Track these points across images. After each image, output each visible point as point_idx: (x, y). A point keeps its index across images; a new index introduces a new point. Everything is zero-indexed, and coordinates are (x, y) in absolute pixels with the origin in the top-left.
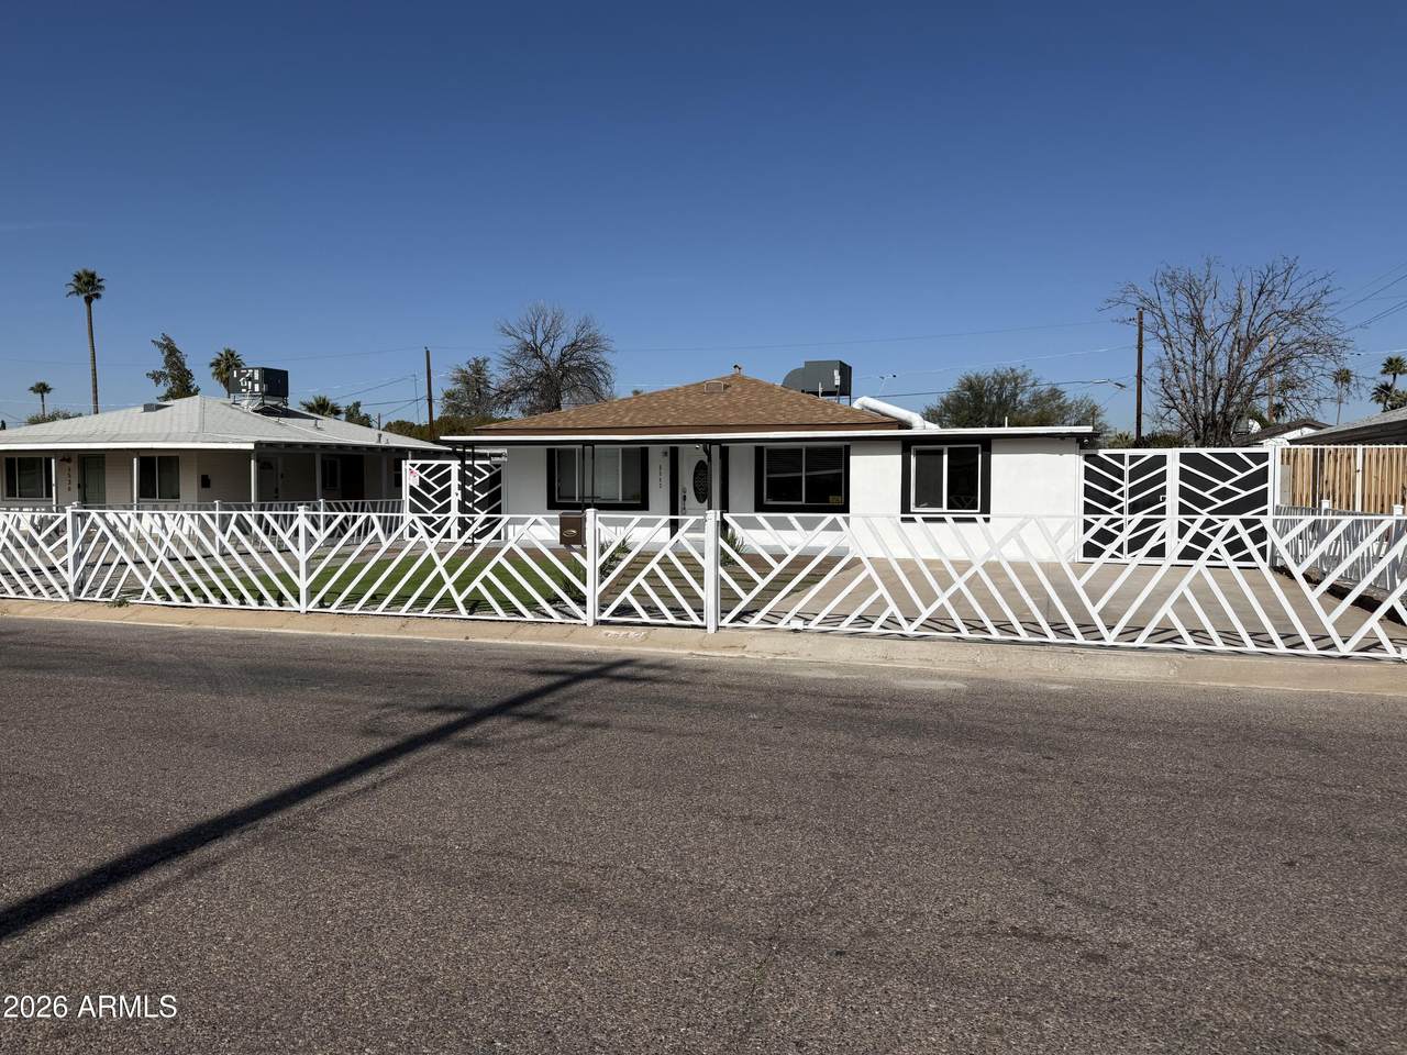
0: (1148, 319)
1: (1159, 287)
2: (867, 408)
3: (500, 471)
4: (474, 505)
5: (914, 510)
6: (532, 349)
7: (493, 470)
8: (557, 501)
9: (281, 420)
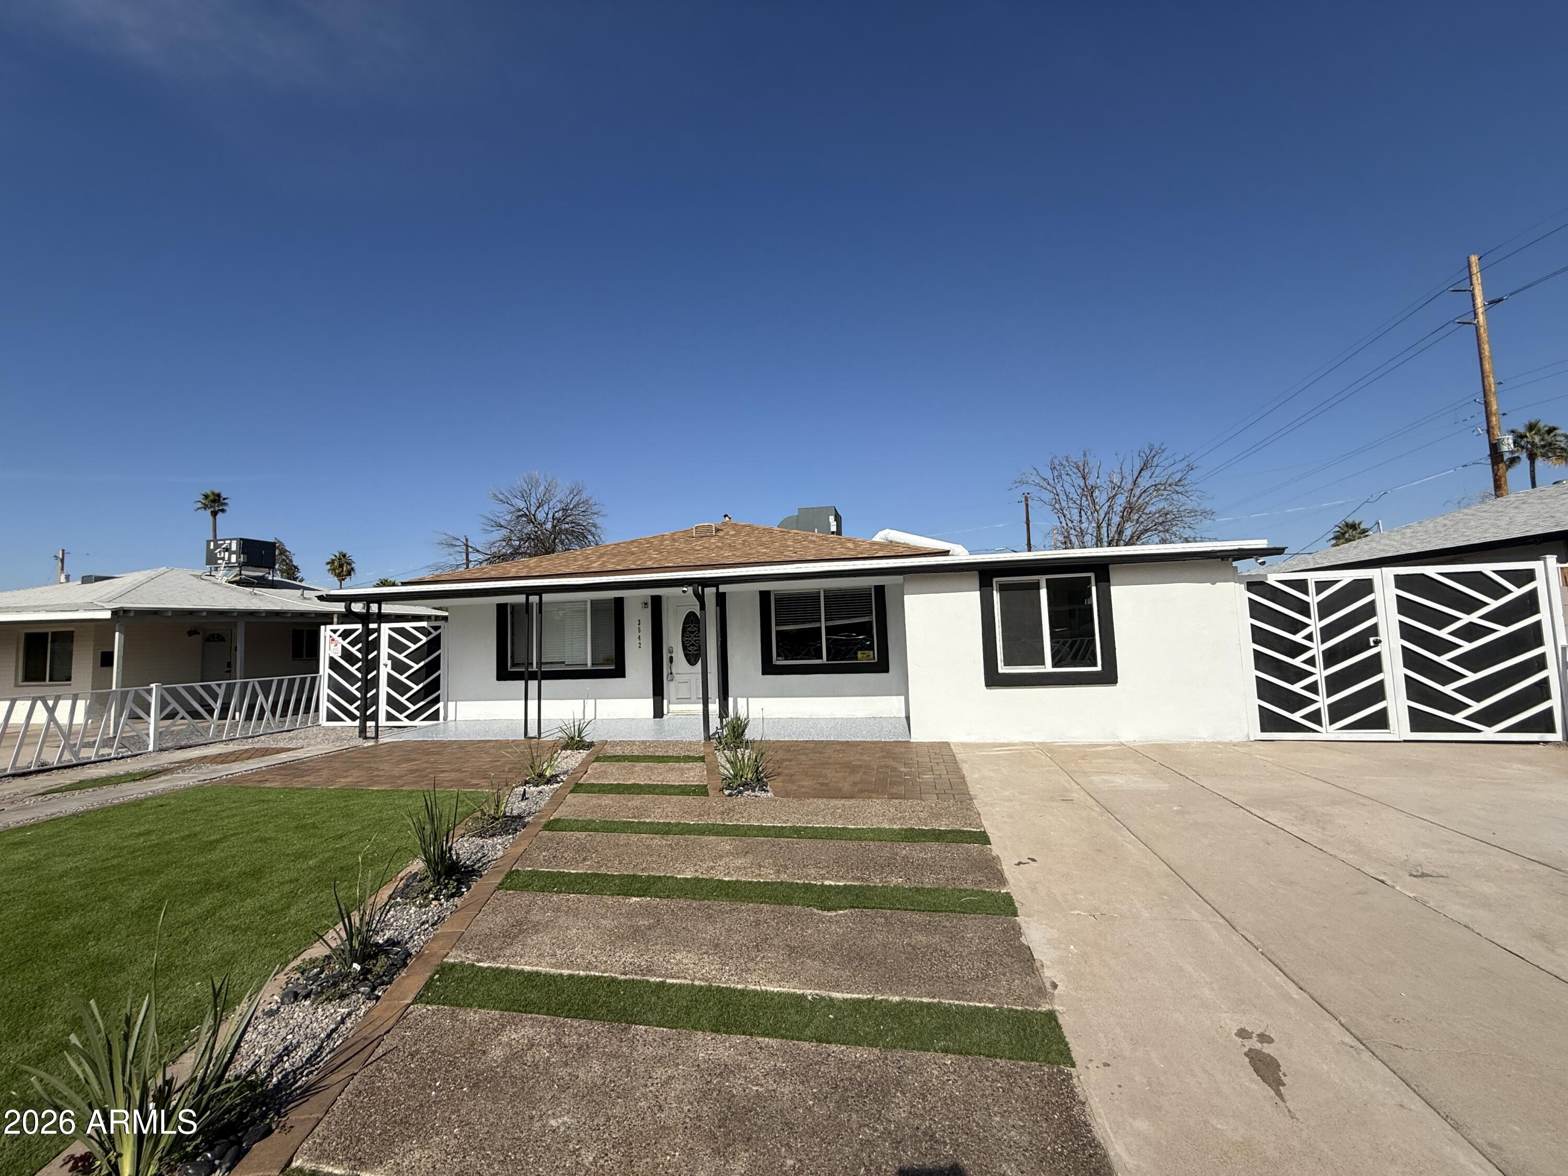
3: (440, 634)
4: (407, 678)
5: (1002, 669)
6: (526, 515)
7: (431, 633)
8: (509, 670)
9: (257, 590)
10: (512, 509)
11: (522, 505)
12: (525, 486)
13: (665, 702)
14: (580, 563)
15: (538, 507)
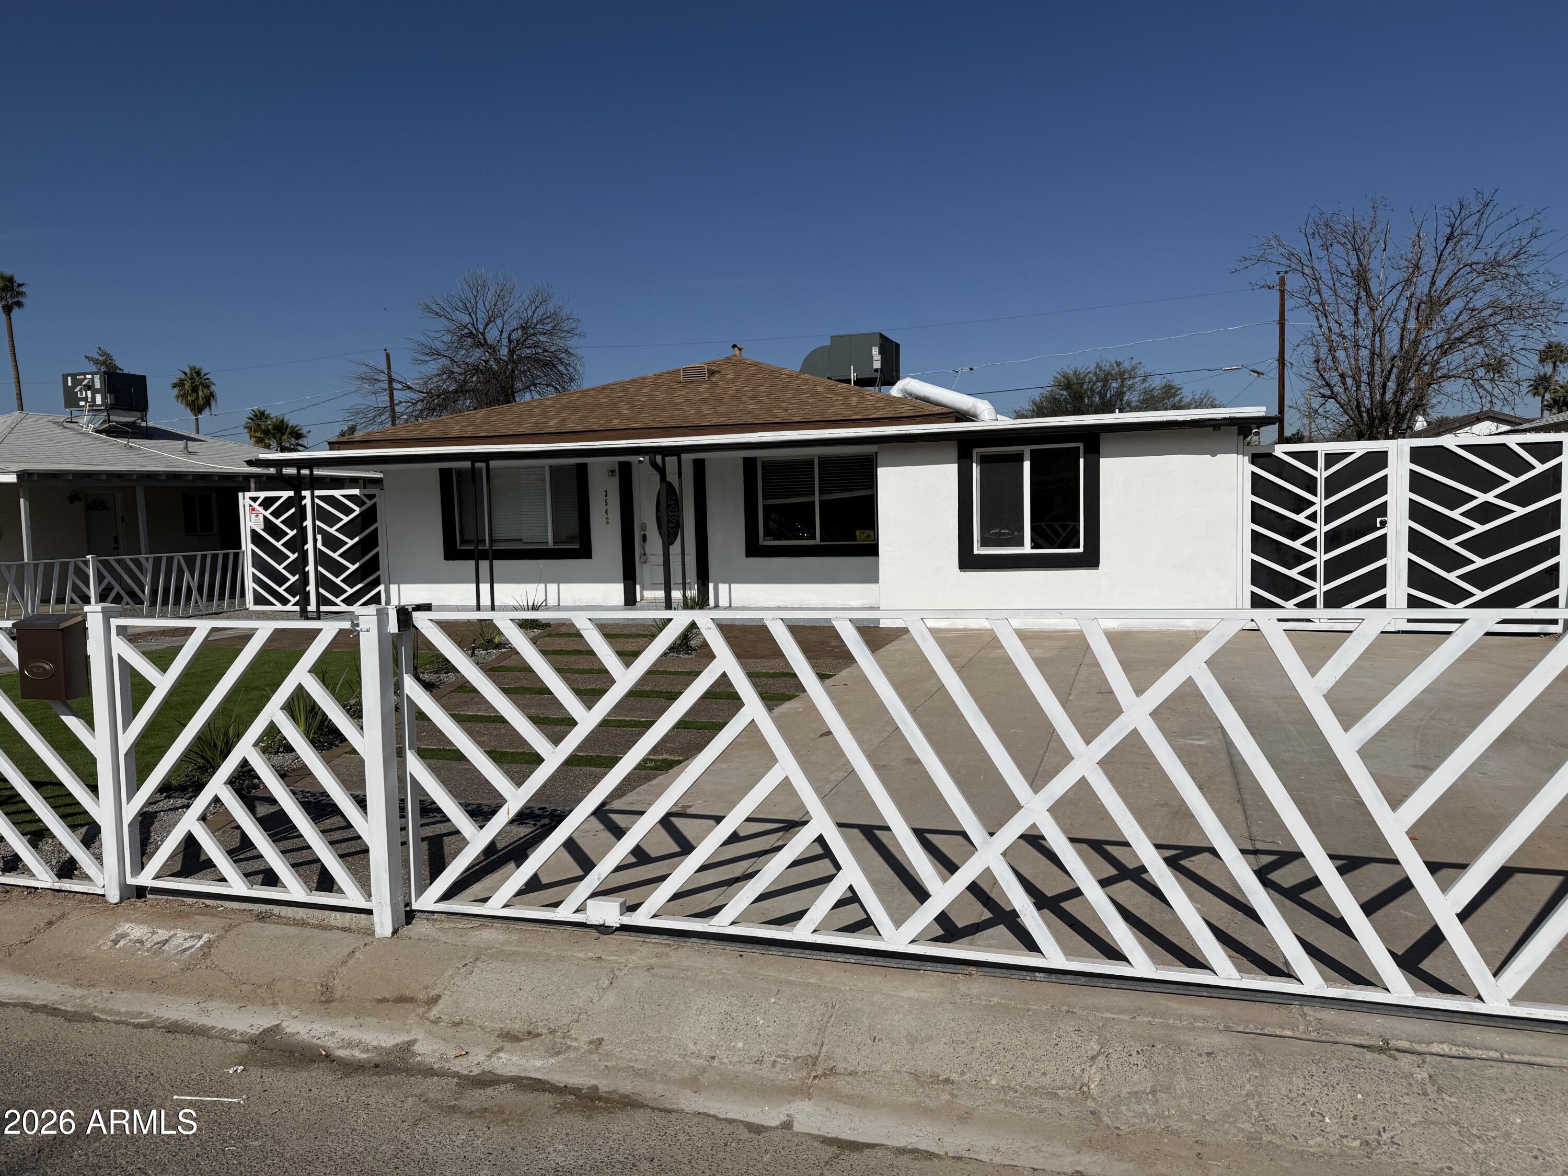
0: (1294, 282)
1: (1310, 237)
2: (911, 394)
3: (375, 503)
4: (340, 555)
5: (978, 550)
6: (471, 334)
7: (366, 503)
8: (458, 548)
9: (134, 443)
10: (452, 327)
11: (466, 319)
12: (469, 295)
13: (638, 587)
14: (535, 419)
15: (487, 324)
